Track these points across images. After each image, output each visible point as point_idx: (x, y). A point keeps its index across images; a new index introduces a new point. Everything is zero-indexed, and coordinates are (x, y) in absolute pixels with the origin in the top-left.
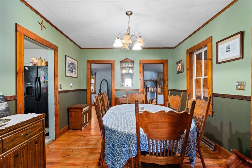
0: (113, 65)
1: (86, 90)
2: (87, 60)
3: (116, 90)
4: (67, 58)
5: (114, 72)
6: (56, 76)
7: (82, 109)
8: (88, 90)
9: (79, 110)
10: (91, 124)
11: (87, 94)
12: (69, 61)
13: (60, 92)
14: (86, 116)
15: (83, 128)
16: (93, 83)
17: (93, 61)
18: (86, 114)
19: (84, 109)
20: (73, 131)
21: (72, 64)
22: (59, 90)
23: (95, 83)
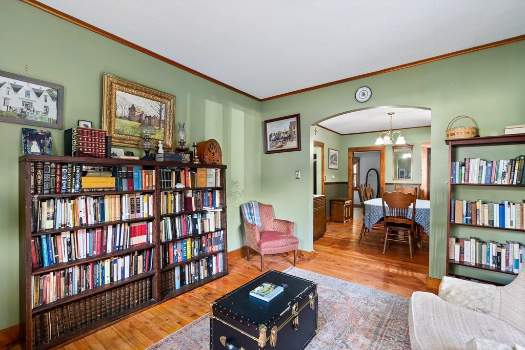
0: (382, 152)
1: (347, 183)
2: (349, 148)
3: (386, 184)
4: (330, 150)
5: (384, 161)
6: (323, 169)
7: (344, 201)
8: (349, 183)
9: (342, 203)
10: (353, 220)
11: (348, 187)
12: (332, 152)
13: (326, 184)
14: (348, 211)
15: (345, 222)
16: (355, 174)
17: (356, 148)
18: (348, 208)
19: (346, 202)
20: (335, 223)
21: (335, 155)
22: (325, 182)
23: (358, 174)
